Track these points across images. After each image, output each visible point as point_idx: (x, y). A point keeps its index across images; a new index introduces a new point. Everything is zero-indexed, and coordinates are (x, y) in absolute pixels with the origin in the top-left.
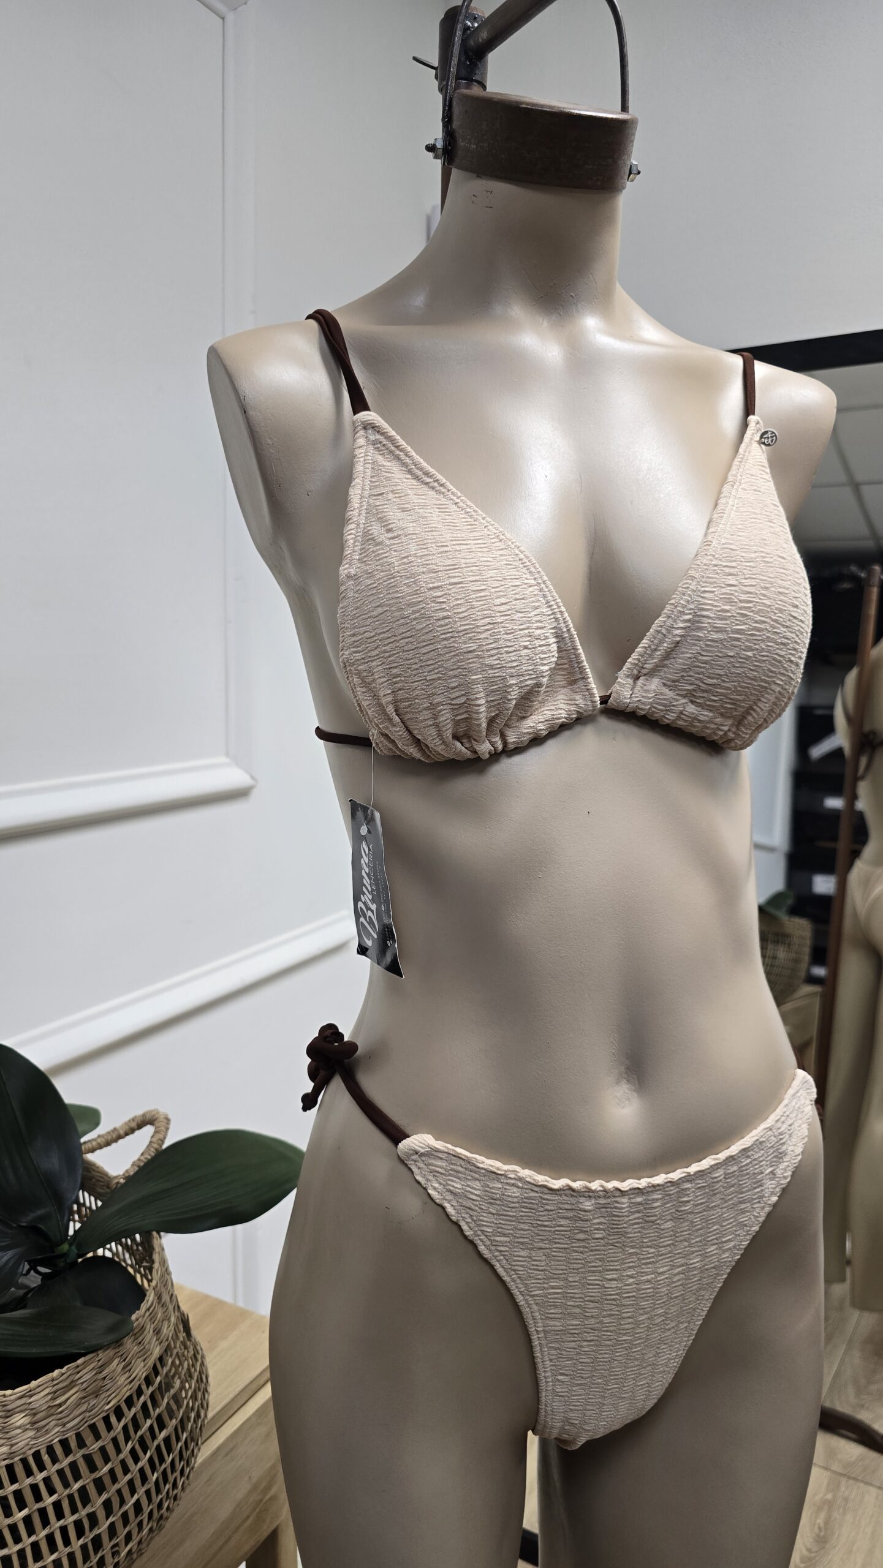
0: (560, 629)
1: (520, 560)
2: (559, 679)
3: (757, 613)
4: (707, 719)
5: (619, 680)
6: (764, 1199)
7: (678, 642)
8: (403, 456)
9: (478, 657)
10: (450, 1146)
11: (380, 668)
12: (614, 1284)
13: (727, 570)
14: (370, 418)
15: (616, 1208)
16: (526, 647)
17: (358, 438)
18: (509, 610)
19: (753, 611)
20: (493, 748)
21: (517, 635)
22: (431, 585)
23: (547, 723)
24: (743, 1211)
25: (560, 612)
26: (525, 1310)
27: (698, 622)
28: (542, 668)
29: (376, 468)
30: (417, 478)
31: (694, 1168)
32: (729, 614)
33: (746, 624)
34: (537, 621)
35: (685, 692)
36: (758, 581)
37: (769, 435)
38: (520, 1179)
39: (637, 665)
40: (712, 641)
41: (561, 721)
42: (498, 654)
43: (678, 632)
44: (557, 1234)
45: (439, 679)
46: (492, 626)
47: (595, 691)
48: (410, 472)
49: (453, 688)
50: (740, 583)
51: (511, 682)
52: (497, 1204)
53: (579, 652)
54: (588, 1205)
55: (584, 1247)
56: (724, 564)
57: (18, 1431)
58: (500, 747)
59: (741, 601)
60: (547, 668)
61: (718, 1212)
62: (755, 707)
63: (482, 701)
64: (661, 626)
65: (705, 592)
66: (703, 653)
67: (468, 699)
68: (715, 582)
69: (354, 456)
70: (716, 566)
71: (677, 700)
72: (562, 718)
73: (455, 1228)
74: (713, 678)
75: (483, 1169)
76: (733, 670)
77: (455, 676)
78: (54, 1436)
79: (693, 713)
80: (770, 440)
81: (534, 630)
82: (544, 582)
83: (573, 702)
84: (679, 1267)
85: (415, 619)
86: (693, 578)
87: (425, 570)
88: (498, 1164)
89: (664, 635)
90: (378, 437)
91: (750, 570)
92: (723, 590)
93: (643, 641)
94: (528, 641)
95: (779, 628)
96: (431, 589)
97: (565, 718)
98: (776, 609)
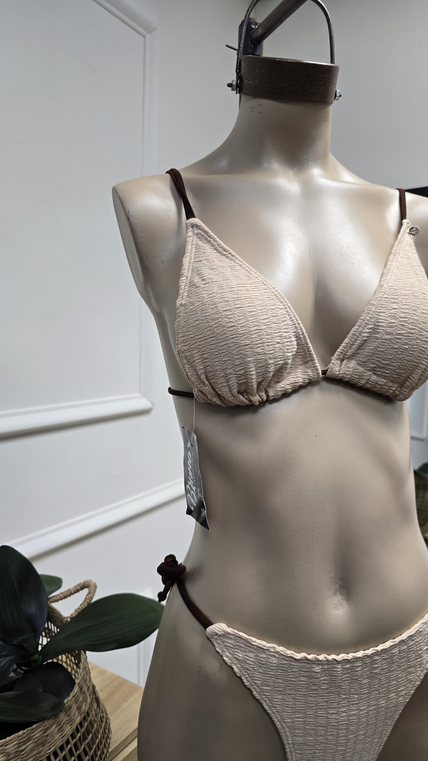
0: (298, 333)
1: (275, 295)
2: (299, 361)
3: (411, 324)
4: (383, 383)
5: (332, 361)
6: (423, 665)
7: (365, 340)
9: (251, 348)
10: (236, 631)
11: (197, 354)
12: (334, 716)
13: (393, 300)
14: (195, 221)
15: (334, 671)
16: (278, 343)
17: (189, 232)
18: (268, 322)
19: (408, 323)
20: (261, 399)
21: (273, 336)
22: (225, 309)
23: (291, 385)
24: (410, 673)
25: (298, 323)
26: (281, 731)
28: (288, 354)
29: (198, 247)
30: (219, 252)
31: (380, 647)
33: (404, 330)
34: (285, 328)
35: (370, 368)
36: (410, 306)
37: (414, 229)
38: (277, 652)
39: (342, 353)
40: (385, 339)
41: (299, 384)
42: (262, 346)
43: (365, 335)
44: (299, 686)
45: (229, 360)
46: (259, 331)
47: (319, 367)
48: (216, 249)
49: (237, 365)
50: (400, 307)
51: (270, 362)
52: (264, 667)
53: (309, 345)
54: (317, 669)
55: (315, 694)
56: (391, 297)
58: (265, 398)
59: (401, 317)
60: (290, 354)
61: (396, 674)
62: (410, 377)
64: (356, 331)
65: (380, 312)
67: (245, 371)
68: (386, 307)
69: (186, 241)
70: (386, 298)
71: (366, 373)
72: (300, 382)
73: (239, 680)
74: (386, 360)
75: (255, 645)
76: (397, 356)
77: (238, 359)
79: (375, 380)
80: (415, 232)
81: (283, 333)
82: (289, 307)
83: (306, 374)
84: (373, 706)
85: (216, 327)
86: (373, 305)
87: (221, 300)
88: (264, 643)
89: (358, 336)
90: (199, 231)
91: (406, 301)
92: (391, 311)
93: (346, 340)
94: (280, 339)
95: (423, 333)
96: (225, 311)
97: (302, 382)
98: (421, 322)
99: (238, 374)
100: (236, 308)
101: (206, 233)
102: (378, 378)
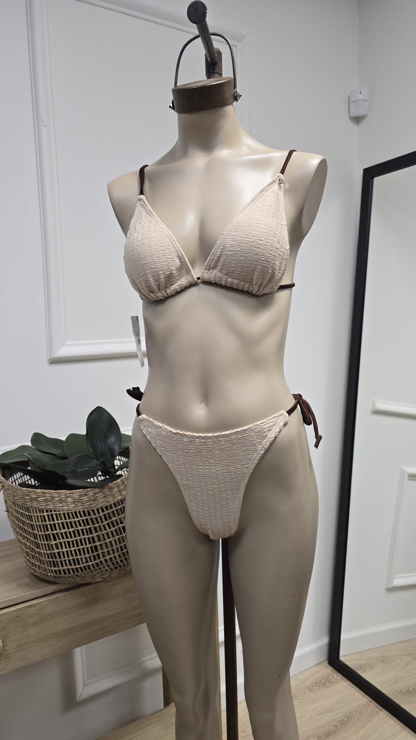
3: (244, 244)
4: (237, 283)
6: (258, 451)
8: (146, 208)
9: (148, 265)
12: (201, 471)
13: (235, 230)
15: (195, 442)
16: (164, 261)
17: (137, 204)
18: (158, 250)
22: (136, 245)
23: (179, 286)
24: (249, 454)
25: (179, 250)
26: (175, 475)
27: (224, 249)
28: (172, 268)
30: (148, 213)
32: (234, 245)
34: (169, 253)
38: (165, 429)
39: (208, 265)
42: (154, 264)
43: (218, 253)
46: (152, 255)
48: (147, 212)
49: (143, 275)
51: (160, 273)
53: (187, 262)
54: (186, 440)
55: (188, 455)
57: (70, 503)
59: (238, 240)
61: (237, 452)
62: (254, 278)
63: (151, 279)
64: (214, 252)
65: (227, 238)
66: (227, 259)
68: (231, 235)
69: (135, 209)
70: (232, 229)
71: (224, 277)
72: (183, 284)
74: (232, 268)
75: (156, 425)
77: (142, 272)
78: (80, 508)
79: (231, 281)
84: (226, 470)
89: (215, 255)
90: (142, 202)
92: (233, 237)
95: (253, 248)
97: (185, 284)
98: (251, 242)
99: (145, 281)
100: (141, 244)
101: (144, 203)
102: (233, 279)
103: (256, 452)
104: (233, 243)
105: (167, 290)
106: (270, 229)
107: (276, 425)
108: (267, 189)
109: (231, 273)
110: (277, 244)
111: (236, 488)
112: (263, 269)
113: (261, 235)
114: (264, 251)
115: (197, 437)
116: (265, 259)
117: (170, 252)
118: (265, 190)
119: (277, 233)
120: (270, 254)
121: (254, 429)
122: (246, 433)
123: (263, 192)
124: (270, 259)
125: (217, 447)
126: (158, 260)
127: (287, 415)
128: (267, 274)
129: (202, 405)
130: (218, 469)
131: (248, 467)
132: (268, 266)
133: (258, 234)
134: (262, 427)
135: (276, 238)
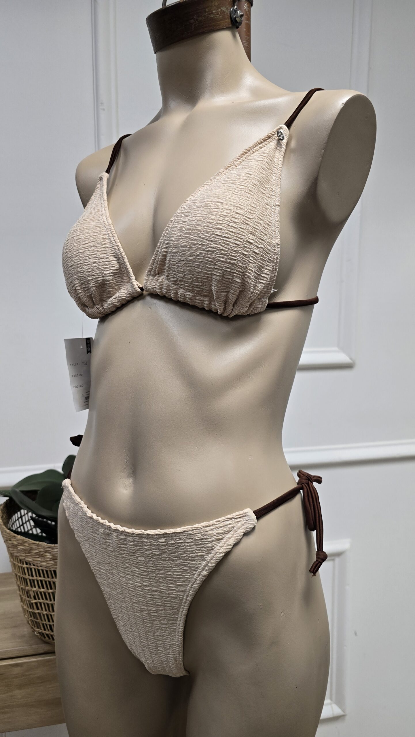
0: (117, 254)
16: (95, 263)
21: (90, 257)
25: (117, 245)
32: (180, 238)
33: (187, 242)
34: (102, 251)
51: (89, 279)
59: (186, 230)
63: (79, 288)
66: (172, 260)
71: (172, 287)
81: (100, 255)
94: (96, 260)
95: (206, 243)
103: (196, 571)
104: (179, 234)
105: (104, 304)
106: (237, 211)
107: (232, 532)
108: (255, 149)
109: (181, 281)
110: (251, 235)
111: (172, 617)
112: (225, 276)
113: (219, 220)
114: (223, 246)
115: (116, 530)
116: (226, 259)
117: (104, 249)
118: (251, 151)
119: (251, 217)
120: (235, 251)
121: (193, 534)
122: (181, 539)
123: (247, 154)
124: (235, 260)
125: (141, 551)
126: (86, 260)
127: (254, 517)
128: (233, 285)
129: (129, 482)
130: (144, 584)
131: (185, 591)
132: (233, 271)
133: (215, 219)
134: (207, 533)
135: (248, 226)
